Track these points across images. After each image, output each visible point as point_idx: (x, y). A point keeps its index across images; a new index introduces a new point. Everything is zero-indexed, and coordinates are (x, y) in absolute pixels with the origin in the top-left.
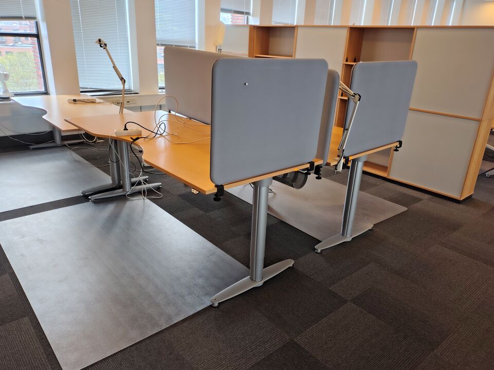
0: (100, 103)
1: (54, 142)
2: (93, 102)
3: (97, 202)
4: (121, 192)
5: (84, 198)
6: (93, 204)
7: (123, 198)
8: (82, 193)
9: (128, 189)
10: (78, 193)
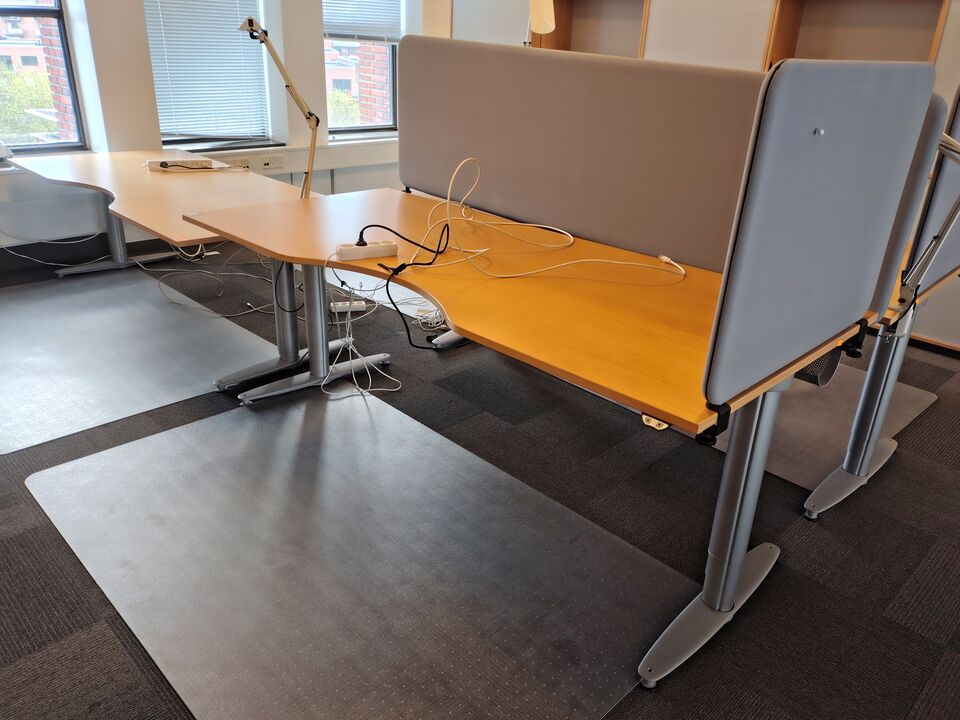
0: (221, 169)
1: (110, 259)
2: (207, 168)
3: (259, 407)
4: (310, 380)
5: (226, 398)
6: (249, 412)
7: (315, 395)
8: (218, 387)
9: (325, 371)
10: (208, 386)
